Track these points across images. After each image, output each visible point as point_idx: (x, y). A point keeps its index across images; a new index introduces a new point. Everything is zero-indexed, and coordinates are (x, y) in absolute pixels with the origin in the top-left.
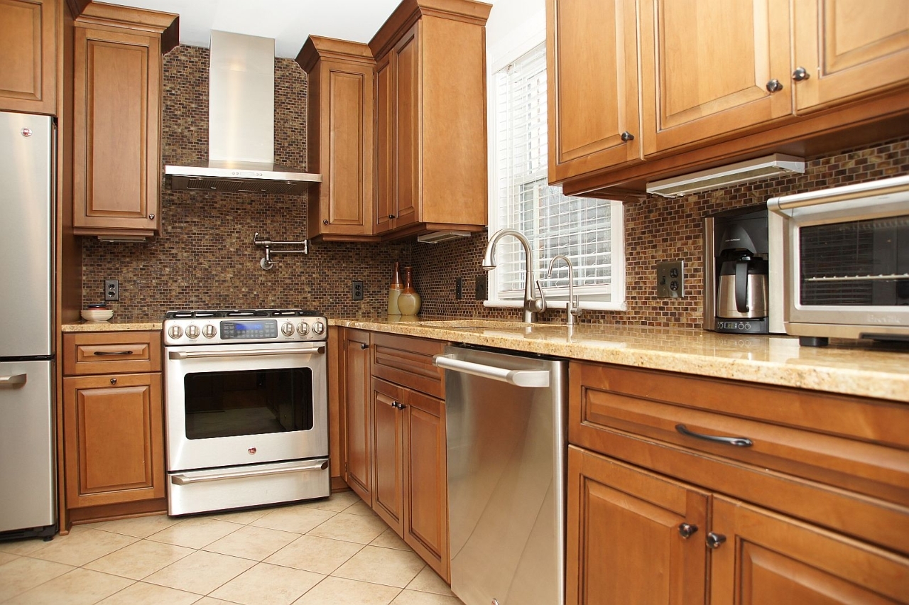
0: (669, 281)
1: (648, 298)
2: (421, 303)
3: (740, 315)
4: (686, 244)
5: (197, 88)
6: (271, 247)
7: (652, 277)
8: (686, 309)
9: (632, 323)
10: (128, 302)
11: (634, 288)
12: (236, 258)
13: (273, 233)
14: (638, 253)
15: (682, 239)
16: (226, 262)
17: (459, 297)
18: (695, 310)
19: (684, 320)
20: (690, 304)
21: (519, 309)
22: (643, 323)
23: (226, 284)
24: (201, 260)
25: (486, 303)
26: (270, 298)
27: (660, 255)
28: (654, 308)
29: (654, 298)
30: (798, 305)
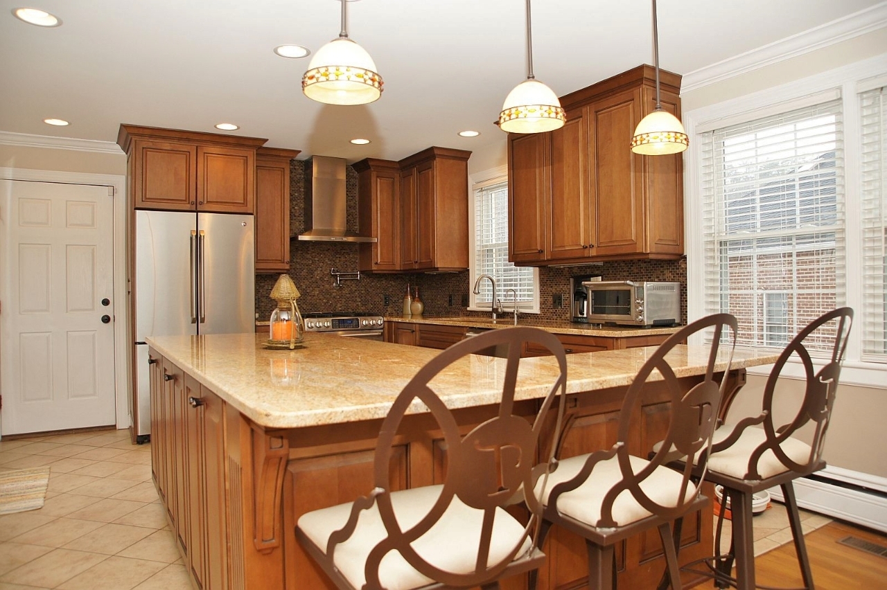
0: (557, 301)
1: (548, 309)
2: (424, 307)
3: (580, 316)
4: (563, 287)
5: (298, 184)
6: (341, 276)
7: (551, 299)
8: (564, 313)
9: (542, 319)
10: (263, 309)
11: (543, 304)
12: (320, 282)
13: (340, 267)
14: (545, 289)
15: (562, 285)
16: (314, 285)
17: (450, 305)
18: (567, 313)
19: (563, 317)
20: (565, 311)
21: (490, 312)
22: (547, 319)
23: (315, 298)
24: (302, 284)
25: (468, 309)
26: (339, 305)
27: (554, 290)
28: (552, 313)
29: (551, 308)
30: (591, 313)
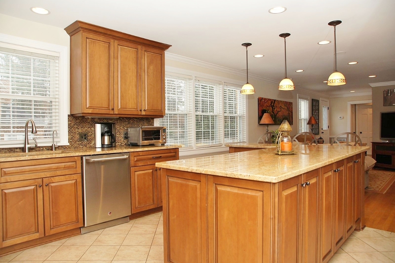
0: (84, 137)
1: (76, 142)
4: (88, 129)
7: (77, 136)
8: (89, 144)
9: (70, 148)
11: (71, 139)
14: (72, 130)
15: (87, 128)
18: (91, 144)
19: (88, 146)
20: (90, 142)
27: (80, 131)
28: (78, 144)
29: (78, 142)
